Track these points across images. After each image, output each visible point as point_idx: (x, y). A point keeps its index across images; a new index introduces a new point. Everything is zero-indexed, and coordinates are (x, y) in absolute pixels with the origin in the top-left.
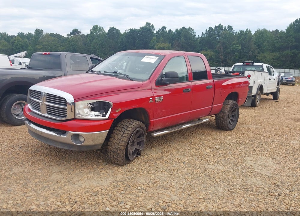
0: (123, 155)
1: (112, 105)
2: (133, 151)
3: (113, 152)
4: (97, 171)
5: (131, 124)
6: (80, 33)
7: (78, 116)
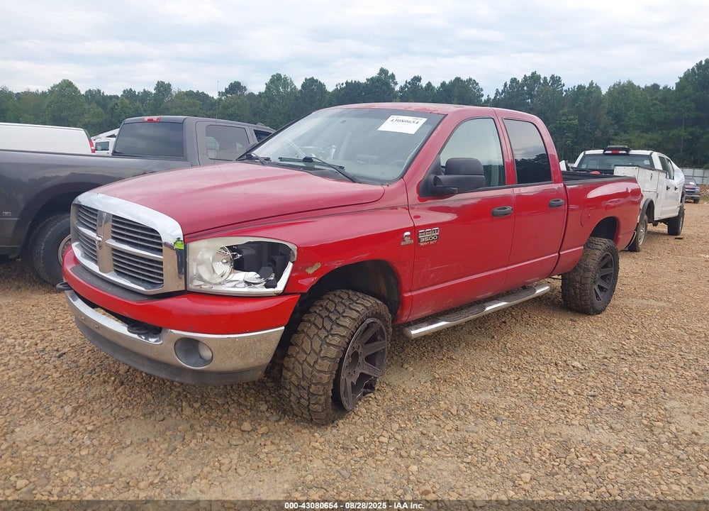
0: (326, 399)
1: (296, 253)
2: (354, 380)
3: (298, 387)
4: (251, 443)
5: (351, 306)
6: (246, 90)
7: (195, 285)
